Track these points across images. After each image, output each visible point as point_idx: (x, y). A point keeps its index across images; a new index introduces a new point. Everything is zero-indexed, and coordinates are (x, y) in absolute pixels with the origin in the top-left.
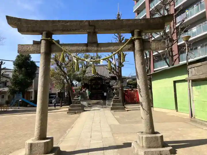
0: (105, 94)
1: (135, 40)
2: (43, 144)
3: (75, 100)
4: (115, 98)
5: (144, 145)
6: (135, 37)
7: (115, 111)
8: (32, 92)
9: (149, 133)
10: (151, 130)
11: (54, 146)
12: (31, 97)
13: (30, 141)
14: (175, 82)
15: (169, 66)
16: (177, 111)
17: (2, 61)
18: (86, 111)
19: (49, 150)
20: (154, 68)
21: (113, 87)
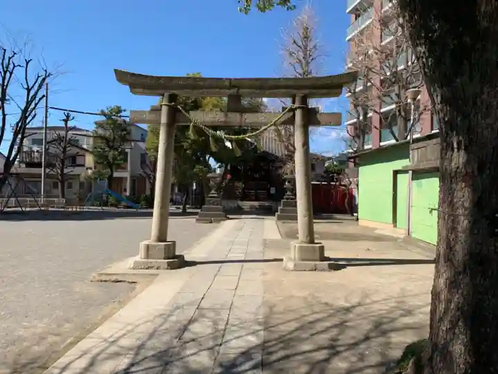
0: (273, 190)
1: (296, 109)
2: (163, 247)
3: (211, 197)
4: (287, 199)
5: (297, 256)
6: (296, 105)
7: (284, 223)
8: (126, 178)
9: (305, 242)
10: (308, 238)
11: (176, 254)
12: (123, 190)
13: (146, 242)
14: (396, 173)
15: (397, 140)
16: (395, 226)
17: (68, 114)
18: (232, 219)
19: (171, 255)
20: (380, 141)
21: (285, 176)
